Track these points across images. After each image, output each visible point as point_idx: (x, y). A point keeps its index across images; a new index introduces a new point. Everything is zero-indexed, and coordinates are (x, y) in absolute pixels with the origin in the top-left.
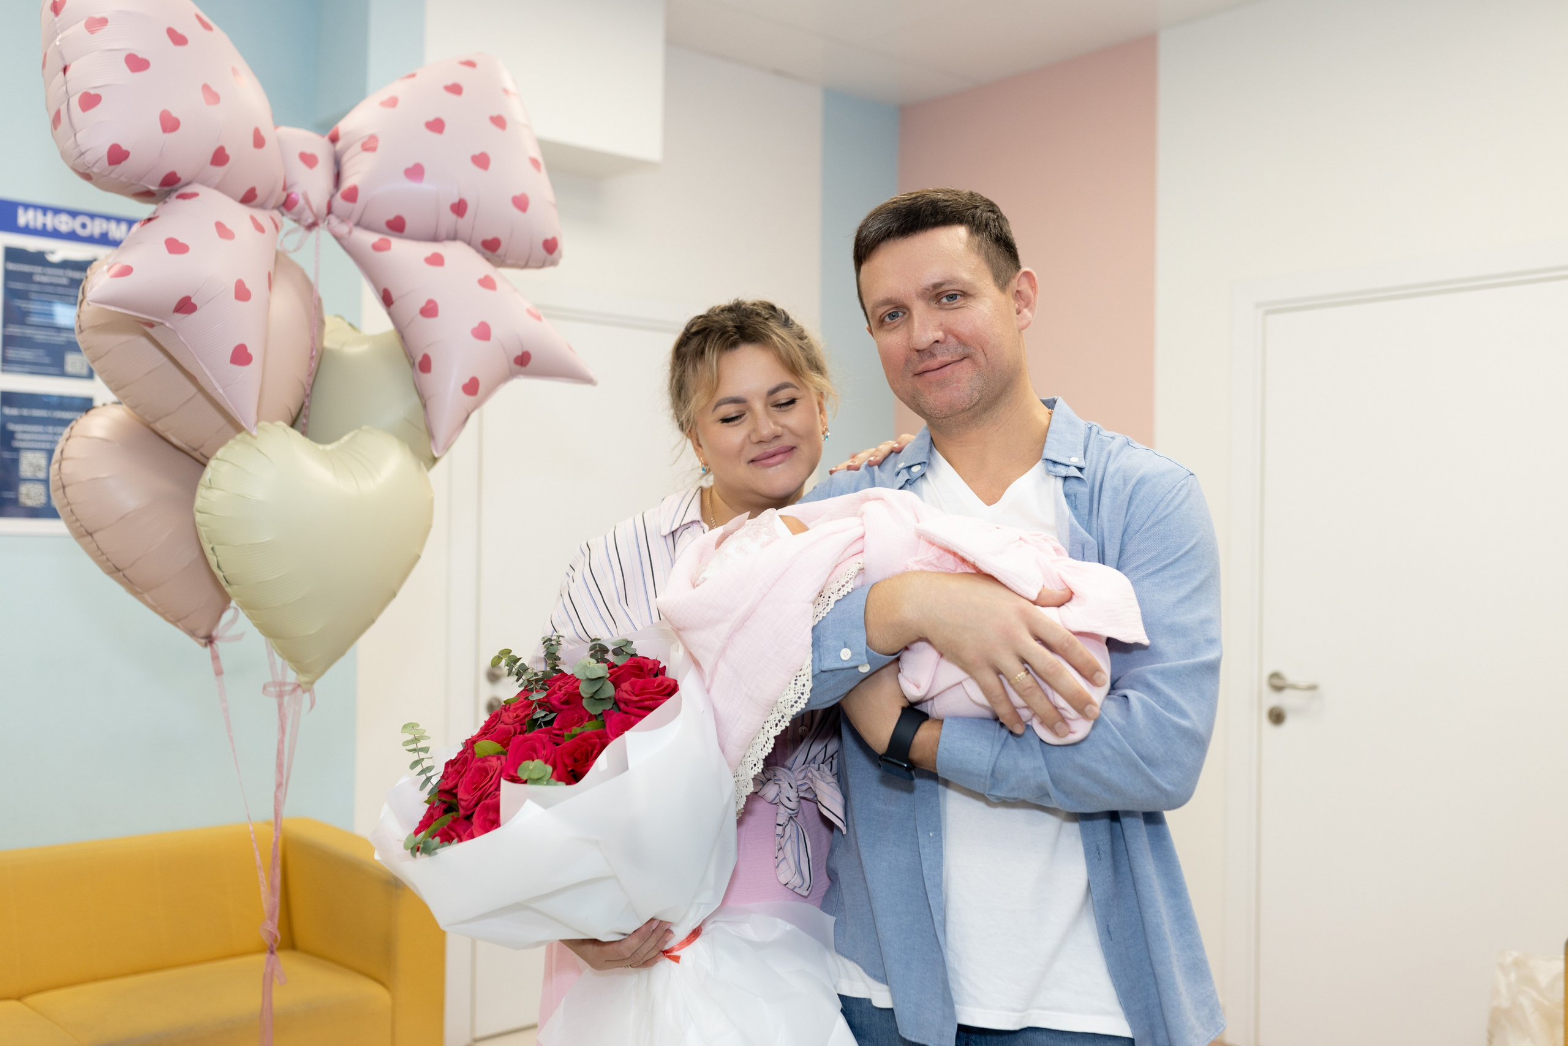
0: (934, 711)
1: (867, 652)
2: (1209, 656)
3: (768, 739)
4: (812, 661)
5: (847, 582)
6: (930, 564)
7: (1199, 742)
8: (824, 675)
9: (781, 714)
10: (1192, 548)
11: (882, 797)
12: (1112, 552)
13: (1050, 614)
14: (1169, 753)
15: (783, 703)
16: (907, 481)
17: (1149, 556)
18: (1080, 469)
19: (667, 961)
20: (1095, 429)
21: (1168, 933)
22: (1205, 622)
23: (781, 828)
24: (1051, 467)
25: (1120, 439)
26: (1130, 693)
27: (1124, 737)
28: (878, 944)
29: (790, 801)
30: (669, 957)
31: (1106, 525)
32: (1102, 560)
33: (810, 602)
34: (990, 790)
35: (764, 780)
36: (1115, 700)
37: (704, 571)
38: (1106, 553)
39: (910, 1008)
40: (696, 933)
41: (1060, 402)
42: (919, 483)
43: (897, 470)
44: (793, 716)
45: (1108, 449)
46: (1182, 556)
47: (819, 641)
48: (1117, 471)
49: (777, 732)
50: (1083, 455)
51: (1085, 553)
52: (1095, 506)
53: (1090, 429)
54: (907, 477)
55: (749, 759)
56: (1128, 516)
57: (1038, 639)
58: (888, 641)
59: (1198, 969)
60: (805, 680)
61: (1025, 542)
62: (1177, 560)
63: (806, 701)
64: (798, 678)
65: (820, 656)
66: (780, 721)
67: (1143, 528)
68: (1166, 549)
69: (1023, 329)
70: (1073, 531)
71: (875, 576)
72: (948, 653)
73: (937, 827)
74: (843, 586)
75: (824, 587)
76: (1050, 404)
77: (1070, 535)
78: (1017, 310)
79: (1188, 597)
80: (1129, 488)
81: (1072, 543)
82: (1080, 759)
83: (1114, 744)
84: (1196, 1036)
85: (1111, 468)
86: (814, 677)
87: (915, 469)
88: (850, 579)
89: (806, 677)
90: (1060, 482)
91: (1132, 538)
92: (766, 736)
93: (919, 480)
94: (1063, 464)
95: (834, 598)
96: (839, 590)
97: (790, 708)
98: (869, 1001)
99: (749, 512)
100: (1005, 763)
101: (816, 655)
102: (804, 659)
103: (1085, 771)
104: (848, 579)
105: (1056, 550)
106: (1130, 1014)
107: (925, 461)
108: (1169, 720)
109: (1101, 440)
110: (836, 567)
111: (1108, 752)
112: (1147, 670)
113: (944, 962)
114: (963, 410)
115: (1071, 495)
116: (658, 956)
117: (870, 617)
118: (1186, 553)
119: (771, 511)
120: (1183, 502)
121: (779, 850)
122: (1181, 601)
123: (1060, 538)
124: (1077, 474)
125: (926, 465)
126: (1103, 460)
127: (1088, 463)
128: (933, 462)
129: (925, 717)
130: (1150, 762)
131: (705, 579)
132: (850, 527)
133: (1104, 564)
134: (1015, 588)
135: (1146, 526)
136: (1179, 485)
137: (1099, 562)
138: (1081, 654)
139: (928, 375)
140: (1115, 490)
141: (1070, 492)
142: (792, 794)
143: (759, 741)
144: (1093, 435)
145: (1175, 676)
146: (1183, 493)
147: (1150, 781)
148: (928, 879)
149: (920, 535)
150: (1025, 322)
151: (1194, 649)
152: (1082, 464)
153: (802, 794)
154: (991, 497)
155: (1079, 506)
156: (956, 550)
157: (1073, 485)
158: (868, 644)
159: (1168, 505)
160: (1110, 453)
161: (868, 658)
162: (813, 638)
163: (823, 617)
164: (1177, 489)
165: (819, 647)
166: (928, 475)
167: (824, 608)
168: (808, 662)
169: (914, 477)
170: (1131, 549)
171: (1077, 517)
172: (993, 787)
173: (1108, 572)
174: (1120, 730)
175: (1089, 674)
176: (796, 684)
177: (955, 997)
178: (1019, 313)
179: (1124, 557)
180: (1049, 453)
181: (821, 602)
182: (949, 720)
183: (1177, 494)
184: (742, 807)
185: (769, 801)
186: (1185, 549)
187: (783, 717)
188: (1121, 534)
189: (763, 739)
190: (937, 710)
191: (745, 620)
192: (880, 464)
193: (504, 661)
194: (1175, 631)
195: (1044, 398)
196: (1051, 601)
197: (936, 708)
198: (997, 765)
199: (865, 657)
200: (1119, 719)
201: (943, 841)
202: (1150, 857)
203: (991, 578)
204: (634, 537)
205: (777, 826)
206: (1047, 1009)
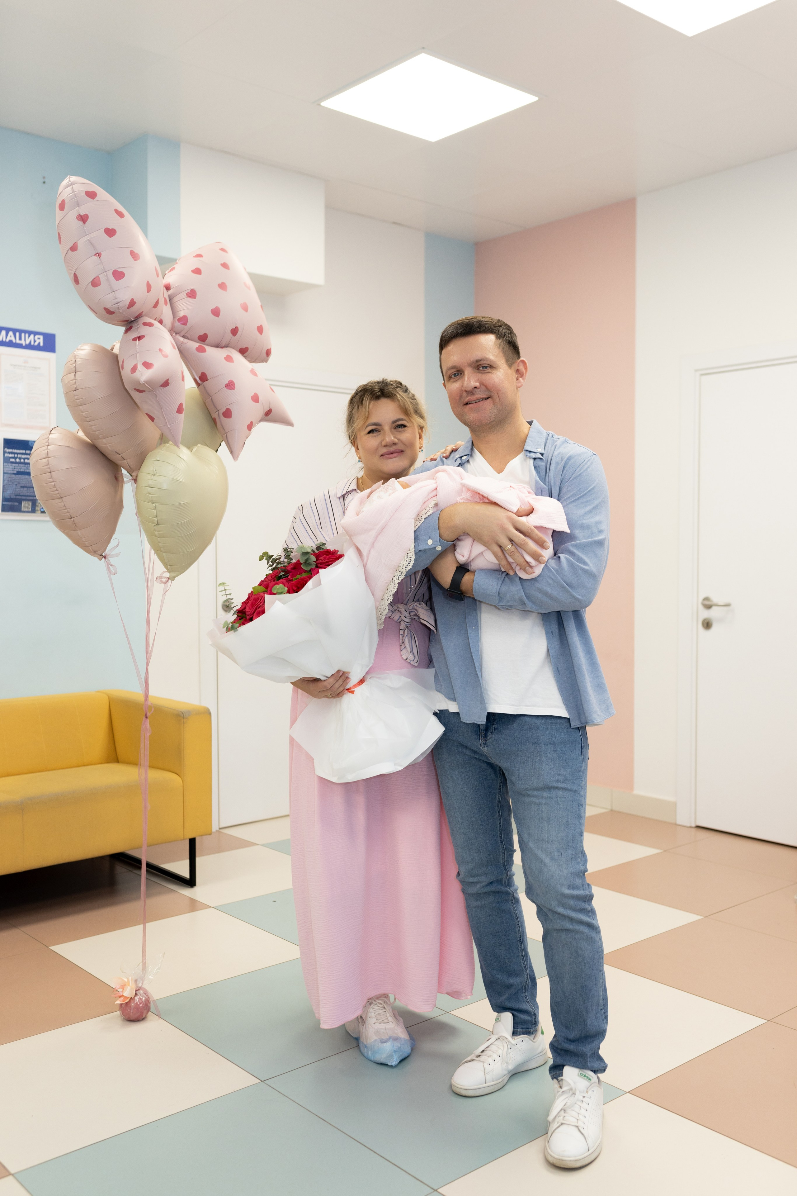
0: (471, 568)
1: (440, 540)
2: (600, 537)
3: (395, 585)
4: (415, 546)
5: (430, 509)
6: (468, 499)
7: (594, 577)
8: (420, 554)
9: (400, 572)
10: (593, 489)
11: (451, 614)
12: (555, 492)
13: (524, 519)
14: (579, 581)
16: (460, 464)
17: (572, 493)
18: (542, 454)
19: (349, 694)
20: (551, 435)
22: (598, 523)
23: (403, 631)
24: (528, 454)
25: (562, 439)
26: (561, 555)
27: (558, 574)
28: (451, 682)
29: (406, 618)
30: (350, 692)
31: (552, 480)
32: (551, 496)
33: (413, 519)
34: (498, 603)
35: (393, 610)
36: (555, 559)
37: (363, 508)
38: (552, 493)
39: (466, 709)
40: (362, 681)
41: (535, 423)
42: (466, 465)
43: (455, 459)
44: (406, 572)
45: (555, 444)
46: (587, 492)
47: (418, 537)
48: (559, 454)
49: (399, 581)
50: (544, 448)
51: (543, 493)
52: (548, 471)
53: (548, 435)
54: (460, 462)
55: (386, 596)
56: (563, 475)
57: (517, 529)
58: (449, 535)
59: (600, 687)
61: (513, 488)
62: (585, 494)
63: (412, 565)
64: (408, 554)
65: (418, 544)
66: (400, 575)
67: (570, 480)
68: (580, 489)
69: (519, 388)
70: (537, 483)
71: (442, 505)
72: (478, 538)
73: (477, 626)
74: (428, 511)
75: (419, 512)
76: (530, 423)
77: (536, 485)
78: (516, 378)
79: (590, 511)
80: (564, 461)
81: (537, 489)
82: (538, 585)
83: (553, 577)
85: (556, 453)
86: (416, 554)
87: (464, 458)
88: (431, 508)
89: (412, 554)
90: (532, 461)
91: (564, 485)
92: (394, 583)
93: (466, 463)
94: (534, 452)
95: (424, 517)
96: (426, 513)
98: (447, 710)
99: (382, 481)
100: (504, 589)
101: (416, 543)
102: (410, 544)
103: (541, 591)
104: (430, 508)
105: (529, 493)
106: (568, 708)
107: (468, 454)
108: (578, 566)
109: (554, 440)
110: (424, 503)
111: (551, 582)
112: (570, 545)
115: (537, 467)
116: (344, 691)
117: (441, 524)
118: (590, 491)
119: (394, 479)
120: (588, 467)
121: (402, 643)
122: (586, 513)
123: (531, 488)
124: (541, 456)
125: (470, 456)
126: (553, 449)
127: (546, 451)
128: (474, 455)
129: (468, 571)
130: (570, 586)
131: (363, 512)
132: (430, 484)
133: (551, 498)
134: (506, 507)
136: (587, 460)
137: (550, 497)
138: (537, 535)
139: (471, 404)
140: (557, 463)
141: (537, 465)
142: (407, 615)
143: (390, 586)
144: (549, 438)
145: (583, 547)
146: (589, 463)
147: (571, 595)
148: (473, 648)
149: (463, 485)
150: (520, 385)
151: (592, 535)
152: (543, 452)
153: (412, 617)
154: (500, 471)
155: (540, 472)
156: (479, 491)
157: (538, 462)
158: (440, 537)
159: (581, 469)
160: (556, 446)
161: (440, 543)
162: (414, 535)
163: (419, 526)
164: (586, 461)
165: (418, 540)
166: (471, 461)
168: (413, 545)
169: (464, 461)
170: (564, 490)
171: (540, 477)
172: (500, 601)
173: (553, 501)
174: (556, 571)
175: (541, 544)
176: (407, 557)
177: (487, 701)
178: (517, 379)
179: (561, 494)
180: (527, 447)
181: (418, 519)
182: (478, 571)
183: (586, 464)
184: (383, 621)
185: (396, 620)
186: (589, 489)
187: (401, 573)
188: (559, 484)
189: (392, 585)
190: (473, 567)
191: (383, 529)
192: (447, 458)
193: (265, 557)
194: (583, 527)
195: (528, 421)
196: (524, 513)
197: (472, 566)
198: (501, 590)
199: (439, 543)
200: (555, 567)
201: (480, 631)
202: (576, 634)
203: (495, 504)
204: (324, 500)
205: (401, 630)
206: (529, 706)
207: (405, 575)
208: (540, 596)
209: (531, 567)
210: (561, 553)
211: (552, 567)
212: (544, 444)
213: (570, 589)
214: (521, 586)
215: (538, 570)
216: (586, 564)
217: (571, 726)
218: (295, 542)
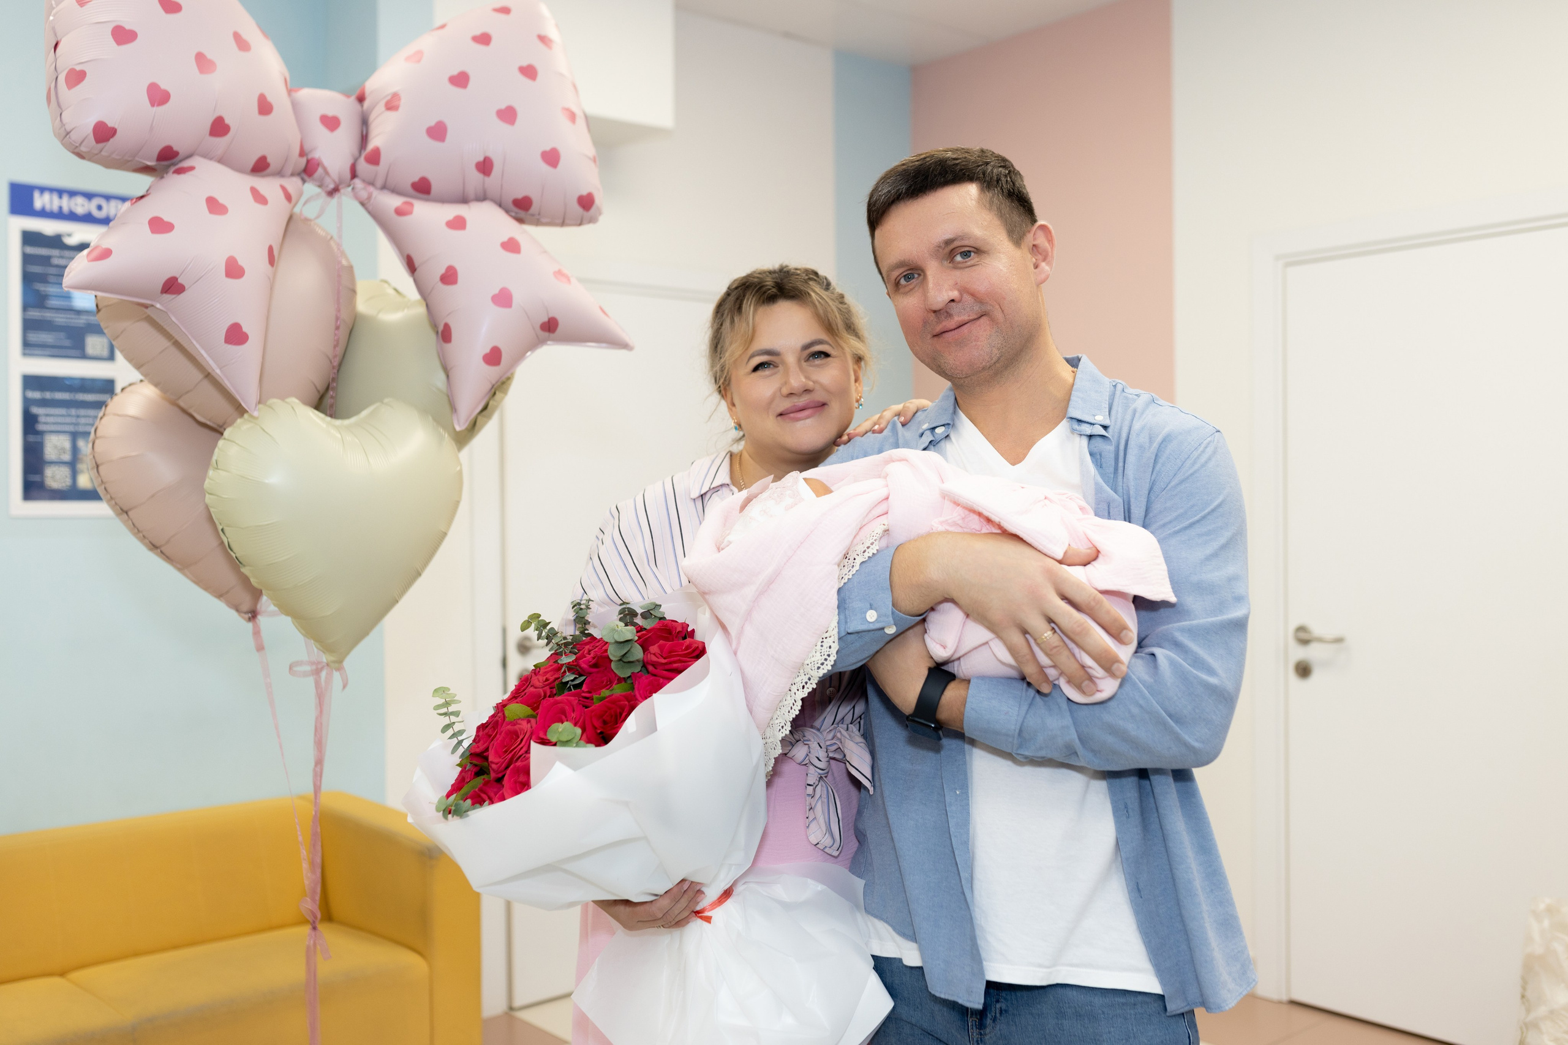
0: (960, 671)
1: (893, 613)
2: (1236, 613)
4: (838, 623)
5: (872, 544)
6: (955, 524)
7: (1227, 699)
8: (850, 637)
9: (807, 676)
10: (1219, 506)
11: (909, 757)
12: (1138, 511)
13: (1077, 573)
14: (1197, 711)
15: (810, 664)
16: (931, 442)
17: (1175, 514)
18: (1105, 427)
19: (699, 921)
20: (1119, 387)
21: (1200, 890)
22: (1232, 579)
23: (812, 787)
24: (1076, 426)
25: (1145, 397)
26: (1157, 651)
27: (1152, 696)
28: (907, 902)
29: (820, 760)
30: (701, 918)
31: (1132, 484)
32: (1128, 518)
33: (835, 564)
34: (1017, 749)
36: (1142, 658)
37: (730, 534)
38: (1132, 511)
39: (939, 964)
40: (727, 894)
41: (1085, 361)
42: (942, 444)
43: (921, 431)
44: (819, 677)
45: (1133, 406)
46: (1209, 513)
47: (845, 603)
48: (1143, 428)
49: (804, 693)
50: (1108, 413)
51: (1111, 511)
52: (1121, 464)
53: (1115, 386)
54: (931, 438)
55: (777, 721)
56: (1154, 473)
57: (1064, 598)
58: (914, 602)
60: (831, 642)
61: (1051, 501)
62: (1204, 517)
63: (832, 663)
64: (824, 640)
65: (846, 617)
66: (806, 683)
67: (1170, 486)
68: (1192, 506)
69: (1041, 284)
70: (1098, 490)
71: (900, 537)
72: (974, 613)
73: (963, 784)
74: (868, 548)
75: (849, 549)
76: (1074, 362)
77: (1096, 494)
78: (1033, 264)
79: (1215, 555)
80: (1155, 445)
81: (1098, 502)
82: (1107, 718)
83: (1141, 702)
84: (1229, 991)
85: (1137, 426)
86: (840, 639)
87: (939, 431)
88: (875, 540)
90: (1085, 441)
91: (1158, 496)
92: (793, 698)
93: (943, 442)
94: (1088, 423)
95: (859, 560)
97: (816, 670)
98: (900, 960)
99: (772, 476)
100: (1032, 722)
101: (842, 617)
102: (831, 621)
103: (1113, 730)
104: (873, 541)
105: (1082, 509)
106: (1160, 971)
107: (949, 422)
108: (1196, 677)
109: (1126, 398)
110: (860, 529)
111: (1135, 710)
112: (1175, 628)
113: (971, 918)
114: (984, 369)
115: (1096, 454)
116: (690, 916)
117: (896, 579)
118: (1213, 510)
119: (795, 474)
120: (1209, 459)
121: (809, 810)
122: (1208, 558)
123: (1085, 497)
124: (1103, 432)
125: (951, 426)
126: (1128, 417)
127: (1113, 421)
128: (957, 422)
129: (952, 677)
130: (1178, 719)
131: (730, 543)
132: (875, 489)
133: (1130, 522)
134: (1040, 547)
135: (1172, 484)
136: (1205, 442)
137: (1125, 520)
138: (1108, 612)
139: (946, 335)
140: (1141, 447)
141: (1095, 450)
142: (822, 754)
143: (786, 703)
144: (1118, 392)
145: (1203, 633)
146: (1209, 450)
147: (1178, 739)
148: (955, 836)
149: (945, 495)
150: (1042, 277)
151: (1222, 607)
152: (1107, 422)
153: (831, 755)
154: (1015, 457)
155: (1104, 465)
156: (981, 510)
157: (1098, 443)
158: (893, 605)
159: (1195, 463)
160: (1135, 411)
161: (894, 619)
162: (838, 600)
163: (849, 579)
164: (1203, 446)
165: (845, 609)
166: (952, 436)
167: (850, 570)
168: (834, 623)
169: (938, 438)
170: (1157, 507)
171: (1103, 476)
172: (1020, 746)
173: (1134, 532)
174: (1147, 688)
175: (1116, 632)
176: (822, 646)
177: (983, 955)
178: (1036, 267)
179: (1151, 515)
180: (1074, 412)
181: (846, 564)
182: (975, 680)
183: (1203, 451)
184: (771, 769)
186: (1212, 507)
187: (809, 679)
188: (1147, 492)
189: (790, 702)
190: (964, 671)
191: (770, 582)
193: (533, 625)
194: (1202, 589)
195: (1068, 356)
196: (1077, 560)
197: (963, 668)
198: (1025, 724)
199: (891, 619)
200: (1146, 677)
201: (970, 799)
202: (1180, 813)
203: (1016, 538)
204: (663, 499)
205: (808, 786)
206: (1077, 966)
207: (816, 682)
208: (1110, 740)
209: (1091, 678)
210: (1154, 646)
211: (1138, 679)
212: (1107, 406)
213: (1178, 729)
214: (1070, 719)
215: (1108, 687)
216: (1211, 671)
217: (1165, 1009)
218: (601, 584)
